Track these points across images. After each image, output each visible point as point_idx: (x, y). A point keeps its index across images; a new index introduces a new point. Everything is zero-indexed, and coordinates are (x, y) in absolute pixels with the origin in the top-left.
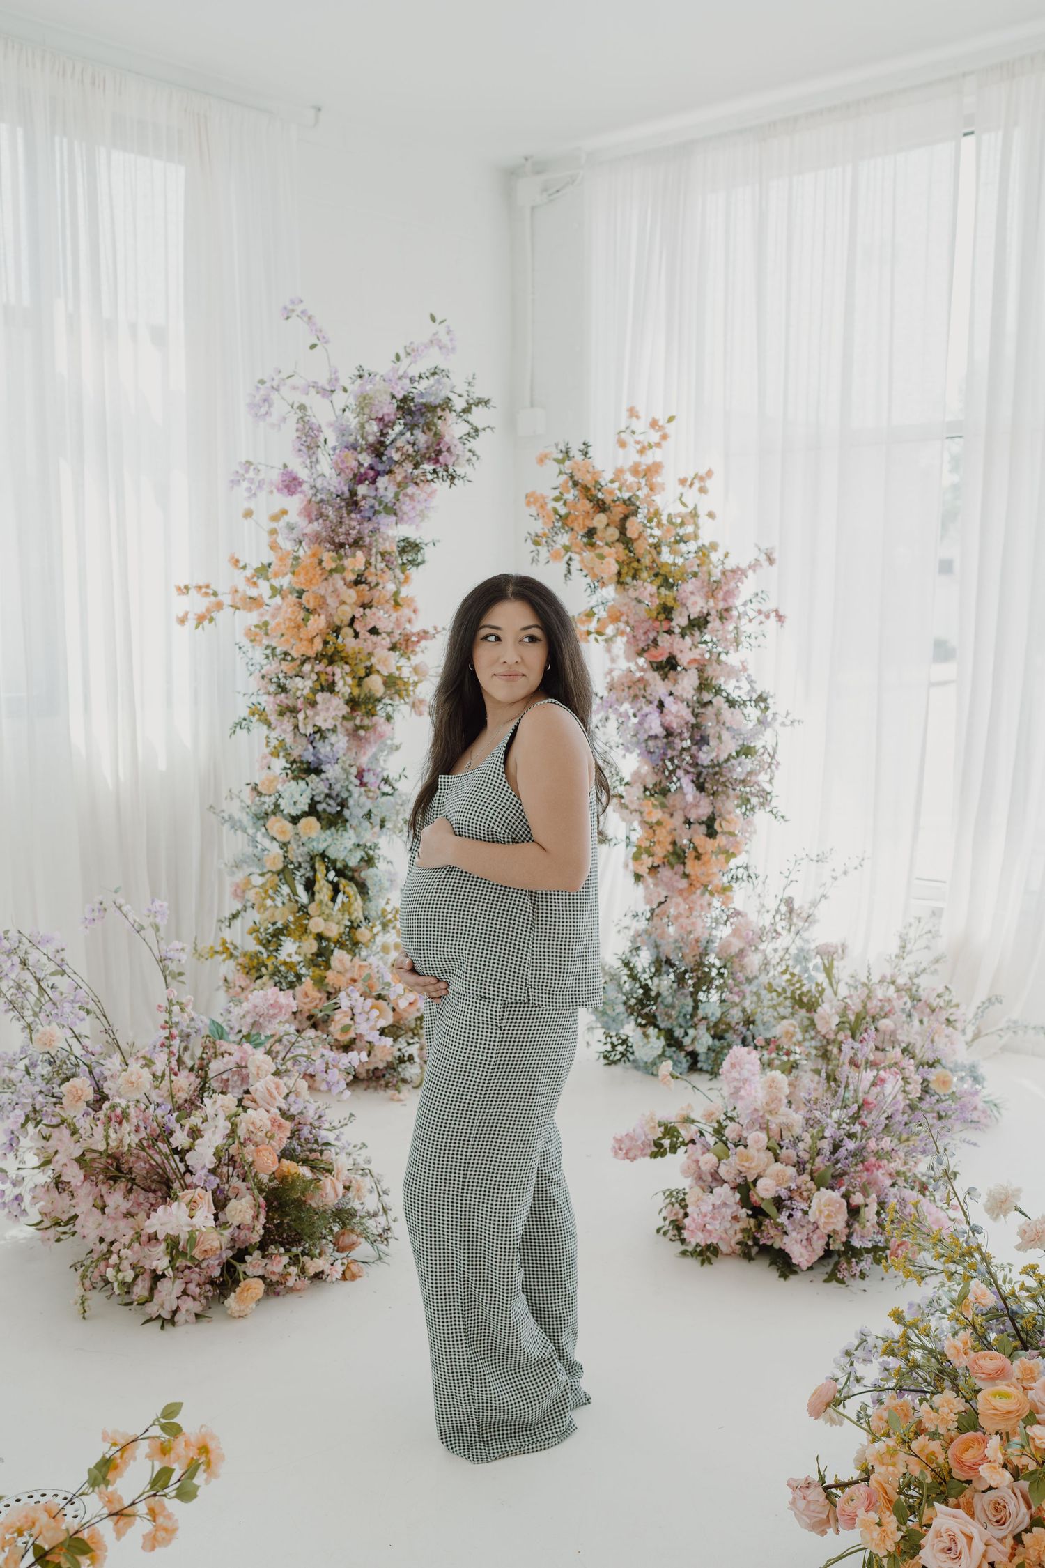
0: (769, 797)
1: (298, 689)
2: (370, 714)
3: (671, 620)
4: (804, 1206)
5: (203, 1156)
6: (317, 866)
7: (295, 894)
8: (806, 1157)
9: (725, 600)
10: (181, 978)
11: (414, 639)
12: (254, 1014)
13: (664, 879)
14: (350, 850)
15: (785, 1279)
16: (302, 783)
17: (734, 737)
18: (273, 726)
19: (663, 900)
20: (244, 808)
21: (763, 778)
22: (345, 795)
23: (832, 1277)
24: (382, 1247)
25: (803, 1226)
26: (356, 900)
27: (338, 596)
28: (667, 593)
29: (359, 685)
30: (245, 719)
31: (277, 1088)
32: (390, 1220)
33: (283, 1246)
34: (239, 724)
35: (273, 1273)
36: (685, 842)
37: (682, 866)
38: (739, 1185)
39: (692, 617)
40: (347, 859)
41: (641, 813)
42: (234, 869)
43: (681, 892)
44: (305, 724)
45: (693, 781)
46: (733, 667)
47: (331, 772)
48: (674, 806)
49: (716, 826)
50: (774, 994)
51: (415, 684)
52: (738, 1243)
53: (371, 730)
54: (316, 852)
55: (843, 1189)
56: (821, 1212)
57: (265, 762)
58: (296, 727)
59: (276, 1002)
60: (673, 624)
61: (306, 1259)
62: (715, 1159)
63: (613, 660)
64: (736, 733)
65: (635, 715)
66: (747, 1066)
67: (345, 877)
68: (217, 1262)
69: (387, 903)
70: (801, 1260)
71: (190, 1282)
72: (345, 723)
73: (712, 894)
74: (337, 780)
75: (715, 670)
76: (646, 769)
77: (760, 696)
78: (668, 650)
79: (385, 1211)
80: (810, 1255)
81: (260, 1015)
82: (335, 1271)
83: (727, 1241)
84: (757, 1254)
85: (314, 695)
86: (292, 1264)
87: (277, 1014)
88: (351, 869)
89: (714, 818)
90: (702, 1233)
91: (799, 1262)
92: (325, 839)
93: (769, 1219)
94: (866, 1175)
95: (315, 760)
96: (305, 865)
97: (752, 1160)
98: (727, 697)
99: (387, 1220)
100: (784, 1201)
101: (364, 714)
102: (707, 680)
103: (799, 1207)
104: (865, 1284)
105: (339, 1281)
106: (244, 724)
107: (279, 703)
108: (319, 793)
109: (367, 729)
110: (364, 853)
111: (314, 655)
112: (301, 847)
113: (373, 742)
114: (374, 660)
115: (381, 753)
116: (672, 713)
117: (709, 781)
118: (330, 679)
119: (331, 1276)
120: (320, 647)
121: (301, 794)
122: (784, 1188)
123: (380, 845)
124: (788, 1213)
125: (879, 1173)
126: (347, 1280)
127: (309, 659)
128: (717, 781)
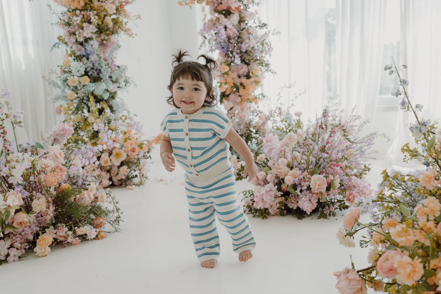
0: (269, 65)
1: (75, 21)
2: (108, 35)
4: (307, 184)
5: (17, 178)
6: (90, 96)
7: (83, 112)
8: (305, 166)
10: (20, 125)
11: (124, 4)
12: (55, 135)
13: (232, 99)
14: (104, 92)
16: (81, 64)
17: (254, 39)
18: (68, 44)
19: (232, 107)
20: (58, 77)
21: (266, 58)
22: (99, 68)
23: (323, 216)
24: (117, 226)
25: (306, 195)
26: (107, 108)
29: (102, 23)
30: (56, 43)
31: (60, 154)
32: (120, 214)
33: (64, 223)
34: (54, 46)
35: (61, 236)
36: (238, 84)
37: (238, 93)
38: (277, 183)
40: (103, 96)
41: (221, 72)
42: (55, 101)
43: (238, 104)
44: (79, 36)
45: (240, 57)
46: (252, 12)
47: (93, 58)
48: (233, 71)
49: (251, 74)
50: (279, 130)
51: (126, 23)
52: (278, 209)
53: (108, 41)
54: (89, 91)
55: (324, 174)
56: (315, 184)
57: (66, 57)
58: (76, 41)
59: (64, 128)
61: (76, 228)
62: (265, 174)
63: (205, 15)
64: (256, 38)
65: (216, 34)
66: (274, 140)
67: (102, 101)
68: (30, 232)
71: (17, 242)
72: (97, 39)
73: (251, 102)
74: (96, 62)
75: (245, 14)
76: (221, 58)
77: (264, 24)
78: (227, 5)
79: (118, 211)
80: (311, 207)
81: (57, 135)
82: (92, 234)
83: (273, 208)
84: (286, 213)
85: (82, 24)
86: (69, 230)
87: (65, 134)
88: (106, 101)
89: (249, 72)
90: (262, 202)
91: (307, 210)
92: (93, 87)
93: (291, 195)
94: (332, 171)
95: (86, 54)
96: (85, 98)
97: (282, 169)
98: (250, 26)
99: (118, 213)
100: (297, 185)
101: (105, 35)
102: (242, 18)
103: (305, 185)
104: (336, 218)
105: (95, 240)
106: (56, 45)
107: (68, 31)
108: (88, 67)
109: (106, 40)
110: (110, 94)
111: (81, 8)
112: (82, 89)
113: (110, 46)
114: (106, 8)
115: (113, 50)
116: (230, 29)
117: (246, 57)
118: (89, 18)
119: (90, 236)
120: (83, 5)
121: (81, 67)
122: (297, 179)
123: (118, 93)
124: (300, 188)
125: (338, 169)
126: (99, 239)
127: (79, 10)
128: (249, 55)
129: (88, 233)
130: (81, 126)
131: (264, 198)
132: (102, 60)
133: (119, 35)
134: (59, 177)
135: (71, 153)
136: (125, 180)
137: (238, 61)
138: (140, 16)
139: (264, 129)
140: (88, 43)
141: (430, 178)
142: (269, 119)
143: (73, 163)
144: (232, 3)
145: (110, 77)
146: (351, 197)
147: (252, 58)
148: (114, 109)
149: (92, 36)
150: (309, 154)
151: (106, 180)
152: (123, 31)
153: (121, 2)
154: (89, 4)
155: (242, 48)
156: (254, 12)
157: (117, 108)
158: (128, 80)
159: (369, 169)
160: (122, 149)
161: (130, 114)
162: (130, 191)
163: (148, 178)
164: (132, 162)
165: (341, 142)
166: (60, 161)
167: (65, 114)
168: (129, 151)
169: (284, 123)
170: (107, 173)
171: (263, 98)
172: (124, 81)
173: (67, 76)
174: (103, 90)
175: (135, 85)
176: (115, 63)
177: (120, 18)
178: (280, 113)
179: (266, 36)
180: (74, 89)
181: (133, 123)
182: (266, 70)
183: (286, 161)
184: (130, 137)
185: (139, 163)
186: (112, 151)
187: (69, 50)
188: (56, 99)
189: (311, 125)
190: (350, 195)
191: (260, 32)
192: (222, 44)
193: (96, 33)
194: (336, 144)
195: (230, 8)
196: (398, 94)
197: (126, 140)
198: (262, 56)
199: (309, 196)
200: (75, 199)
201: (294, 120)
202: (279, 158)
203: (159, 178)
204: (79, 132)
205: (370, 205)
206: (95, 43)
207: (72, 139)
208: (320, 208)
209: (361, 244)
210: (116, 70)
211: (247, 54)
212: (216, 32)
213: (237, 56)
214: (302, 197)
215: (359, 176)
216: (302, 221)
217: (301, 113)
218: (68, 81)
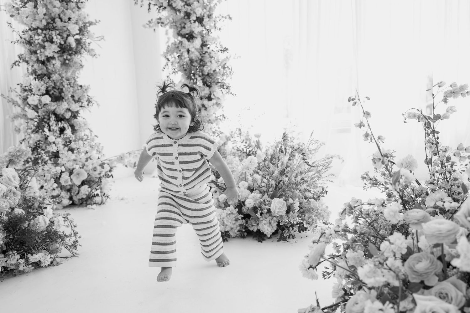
0: (230, 88)
1: (36, 39)
2: (70, 55)
3: (190, 18)
4: (268, 207)
6: (51, 115)
7: (44, 131)
8: (265, 189)
9: (210, 12)
11: (88, 25)
12: (10, 156)
14: (66, 111)
15: (261, 242)
16: (42, 83)
18: (29, 62)
20: (17, 95)
21: (227, 81)
22: (61, 87)
23: (283, 238)
24: (74, 251)
25: (266, 218)
26: (68, 128)
27: (53, 5)
28: (188, 7)
29: (65, 43)
30: (17, 62)
31: (14, 177)
32: (77, 238)
33: (16, 250)
34: (15, 64)
38: (238, 205)
39: (198, 16)
40: (65, 115)
44: (41, 55)
45: (202, 79)
46: (214, 37)
47: (55, 77)
49: (212, 96)
50: (240, 151)
51: (89, 44)
52: (238, 231)
53: (71, 60)
54: (50, 111)
55: (284, 198)
56: (276, 207)
57: (26, 76)
58: (38, 60)
59: (20, 149)
60: (191, 19)
61: (29, 255)
63: (169, 38)
64: (217, 62)
65: (178, 56)
66: (235, 162)
67: (64, 121)
69: (84, 135)
70: (268, 231)
72: (60, 58)
73: (212, 123)
74: (58, 81)
75: (207, 39)
76: (183, 80)
77: (225, 48)
78: (190, 29)
79: (75, 235)
80: (271, 230)
81: (13, 156)
82: (47, 261)
83: (233, 230)
84: (247, 236)
85: (44, 43)
86: (21, 258)
87: (21, 155)
88: (67, 120)
89: (210, 94)
90: (223, 225)
91: (267, 233)
92: (54, 106)
93: (251, 218)
94: (291, 194)
95: (48, 73)
96: (46, 117)
97: (242, 192)
98: (212, 50)
99: (76, 238)
100: (258, 208)
101: (67, 54)
102: (204, 42)
103: (265, 208)
104: (295, 240)
105: (50, 267)
106: (17, 63)
107: (29, 50)
108: (50, 86)
109: (69, 60)
110: (72, 113)
111: (43, 28)
112: (43, 108)
113: (72, 66)
114: (69, 28)
115: (76, 70)
116: (193, 53)
117: (207, 79)
118: (51, 37)
119: (45, 263)
120: (45, 24)
121: (41, 86)
122: (257, 202)
123: (80, 112)
124: (260, 212)
125: (297, 192)
126: (54, 266)
127: (41, 29)
128: (211, 78)
129: (42, 260)
130: (41, 145)
131: (225, 222)
132: (64, 79)
133: (82, 55)
134: (12, 202)
135: (27, 175)
136: (85, 199)
137: (200, 83)
138: (103, 37)
139: (224, 149)
140: (50, 62)
141: (395, 212)
142: (230, 140)
143: (28, 186)
144: (195, 28)
145: (73, 96)
146: (310, 220)
147: (214, 80)
148: (76, 128)
149: (53, 56)
150: (270, 178)
151: (66, 200)
152: (86, 51)
153: (84, 23)
154: (52, 24)
155: (204, 71)
156: (216, 37)
157: (79, 128)
158: (90, 100)
159: (327, 192)
160: (83, 168)
161: (92, 133)
162: (91, 211)
163: (109, 197)
164: (93, 181)
165: (300, 166)
166: (13, 184)
167: (24, 133)
168: (91, 170)
169: (244, 144)
170: (67, 193)
171: (224, 119)
172: (87, 101)
173: (27, 95)
174: (65, 109)
175: (98, 104)
176: (78, 83)
177: (84, 39)
178: (240, 134)
179: (227, 60)
180: (34, 107)
181: (94, 144)
182: (228, 93)
183: (246, 184)
184: (91, 157)
185: (101, 182)
186: (73, 170)
187: (30, 68)
188: (15, 118)
189: (269, 146)
190: (309, 218)
191: (221, 56)
192: (185, 66)
193: (59, 52)
194: (295, 167)
195: (193, 32)
196: (361, 125)
197: (87, 160)
198: (223, 79)
199: (269, 219)
200: (29, 225)
201: (254, 142)
202: (240, 180)
203: (121, 197)
204: (39, 151)
205: (333, 235)
206: (57, 63)
207: (31, 158)
208: (280, 230)
209: (324, 276)
210: (78, 90)
211: (209, 76)
212: (178, 54)
213: (199, 79)
214: (262, 220)
215: (318, 198)
216: (262, 243)
217: (261, 134)
218: (28, 100)
